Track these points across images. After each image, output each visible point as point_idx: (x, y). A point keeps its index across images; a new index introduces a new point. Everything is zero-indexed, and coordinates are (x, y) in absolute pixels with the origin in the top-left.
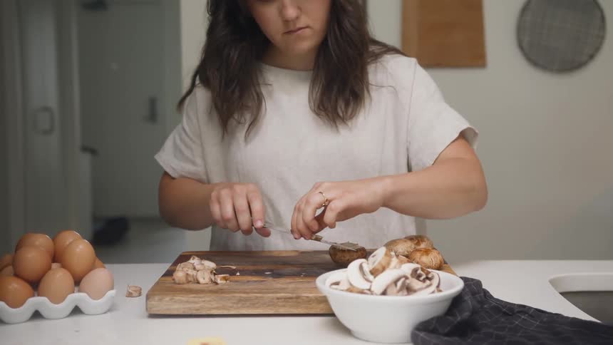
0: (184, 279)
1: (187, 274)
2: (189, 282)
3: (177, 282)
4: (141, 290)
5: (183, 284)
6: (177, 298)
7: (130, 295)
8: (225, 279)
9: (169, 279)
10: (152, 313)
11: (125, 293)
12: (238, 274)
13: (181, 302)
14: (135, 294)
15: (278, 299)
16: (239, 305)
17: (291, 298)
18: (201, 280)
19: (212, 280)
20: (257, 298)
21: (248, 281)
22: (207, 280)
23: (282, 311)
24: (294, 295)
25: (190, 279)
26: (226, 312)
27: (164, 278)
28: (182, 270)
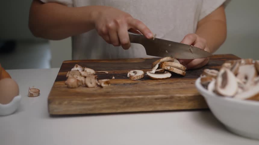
0: (75, 84)
1: (78, 80)
2: (79, 86)
3: (71, 86)
4: (39, 91)
5: (75, 88)
6: (74, 102)
7: (31, 95)
8: (107, 83)
9: (62, 83)
10: (54, 113)
11: (27, 93)
12: (114, 78)
13: (78, 104)
14: (35, 94)
15: (156, 99)
16: (125, 105)
17: (166, 98)
18: (89, 85)
19: (97, 84)
20: (139, 99)
21: (124, 84)
22: (94, 84)
23: (159, 108)
24: (169, 96)
25: (79, 84)
26: (114, 111)
27: (58, 83)
28: (73, 77)
